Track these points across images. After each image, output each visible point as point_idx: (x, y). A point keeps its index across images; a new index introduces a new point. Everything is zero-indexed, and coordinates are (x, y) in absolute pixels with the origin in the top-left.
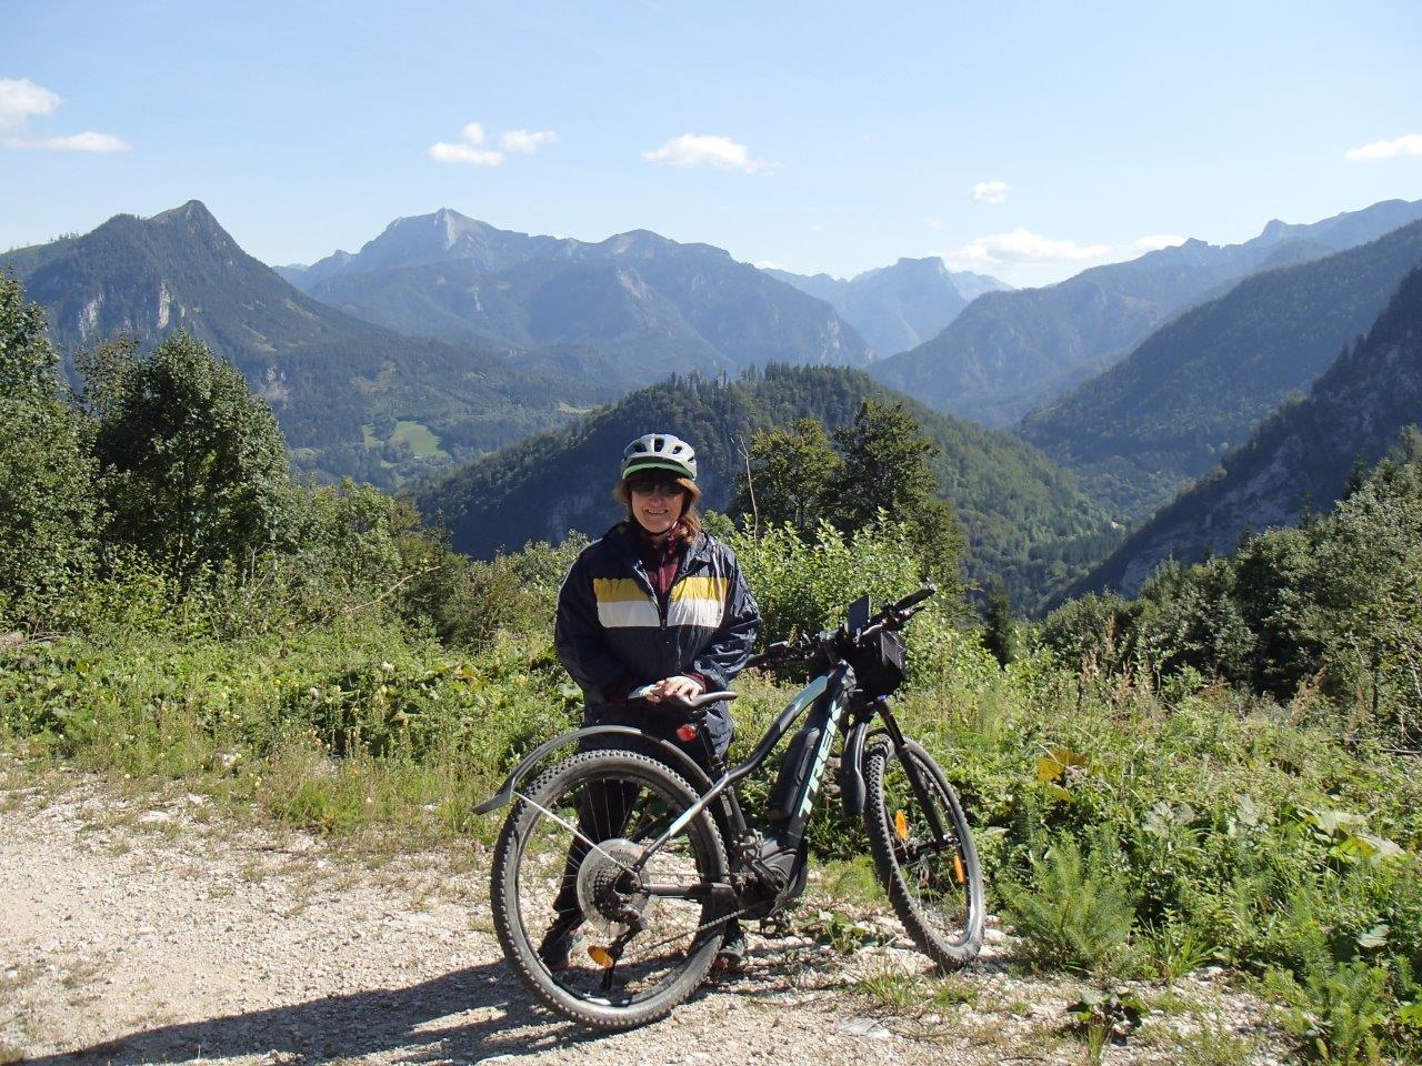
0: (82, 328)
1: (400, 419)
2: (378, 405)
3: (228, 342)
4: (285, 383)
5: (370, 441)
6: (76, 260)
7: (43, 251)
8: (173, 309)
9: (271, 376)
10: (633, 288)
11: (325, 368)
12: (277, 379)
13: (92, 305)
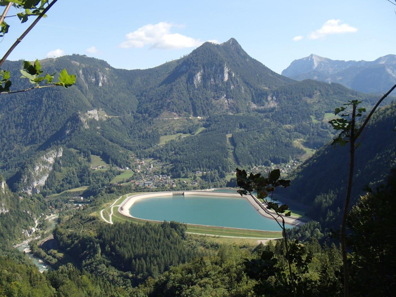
0: (195, 82)
1: (326, 112)
2: (315, 107)
3: (251, 87)
4: (275, 101)
5: (315, 121)
6: (192, 58)
7: (178, 61)
8: (230, 74)
9: (269, 98)
10: (392, 74)
11: (291, 94)
12: (272, 99)
13: (199, 74)
